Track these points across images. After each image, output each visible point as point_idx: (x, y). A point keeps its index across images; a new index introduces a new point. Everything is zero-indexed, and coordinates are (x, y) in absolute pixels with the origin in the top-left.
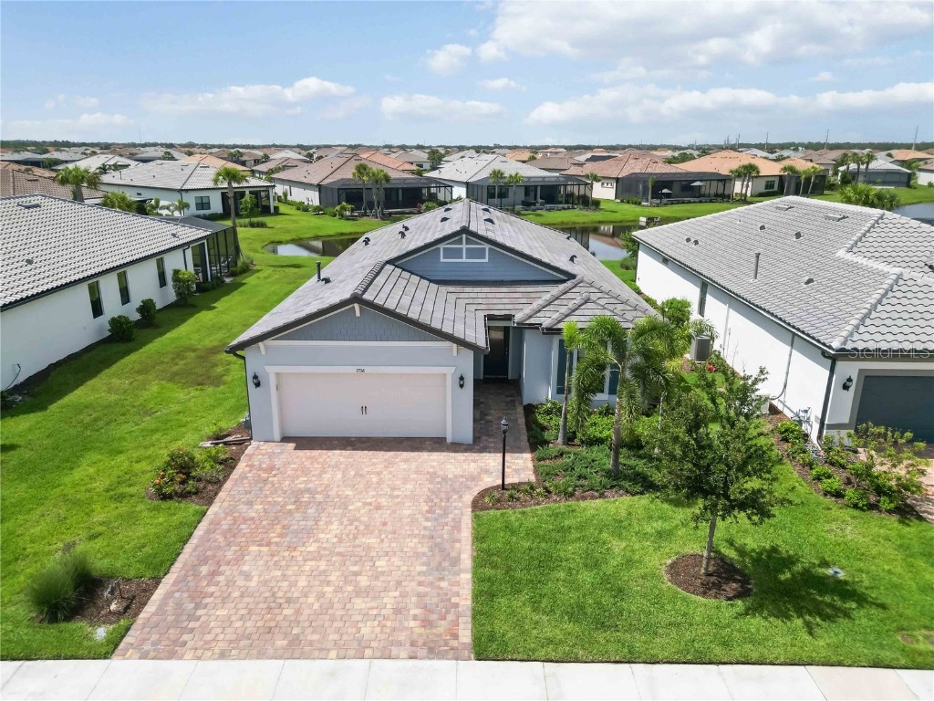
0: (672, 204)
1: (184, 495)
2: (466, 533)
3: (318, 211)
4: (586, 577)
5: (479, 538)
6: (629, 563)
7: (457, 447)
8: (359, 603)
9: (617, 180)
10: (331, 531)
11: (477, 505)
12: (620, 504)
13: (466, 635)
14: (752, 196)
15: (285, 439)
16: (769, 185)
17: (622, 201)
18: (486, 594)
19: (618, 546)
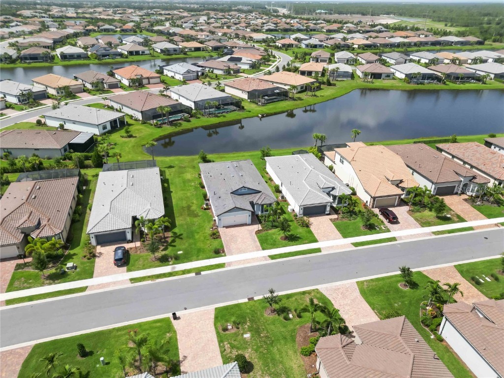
0: (269, 103)
1: (217, 238)
2: (256, 238)
3: (144, 123)
4: (272, 241)
5: (258, 238)
6: (276, 238)
7: (249, 225)
8: (248, 247)
9: (248, 92)
10: (239, 240)
11: (256, 234)
12: (273, 231)
13: (261, 248)
14: (296, 93)
15: (223, 227)
16: (302, 88)
17: (251, 101)
18: (261, 244)
19: (274, 236)
